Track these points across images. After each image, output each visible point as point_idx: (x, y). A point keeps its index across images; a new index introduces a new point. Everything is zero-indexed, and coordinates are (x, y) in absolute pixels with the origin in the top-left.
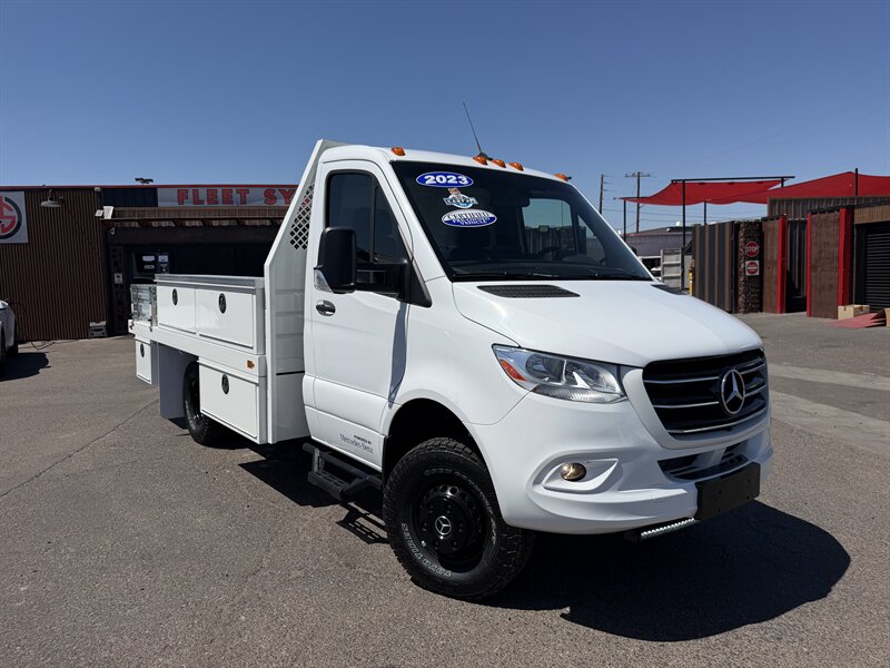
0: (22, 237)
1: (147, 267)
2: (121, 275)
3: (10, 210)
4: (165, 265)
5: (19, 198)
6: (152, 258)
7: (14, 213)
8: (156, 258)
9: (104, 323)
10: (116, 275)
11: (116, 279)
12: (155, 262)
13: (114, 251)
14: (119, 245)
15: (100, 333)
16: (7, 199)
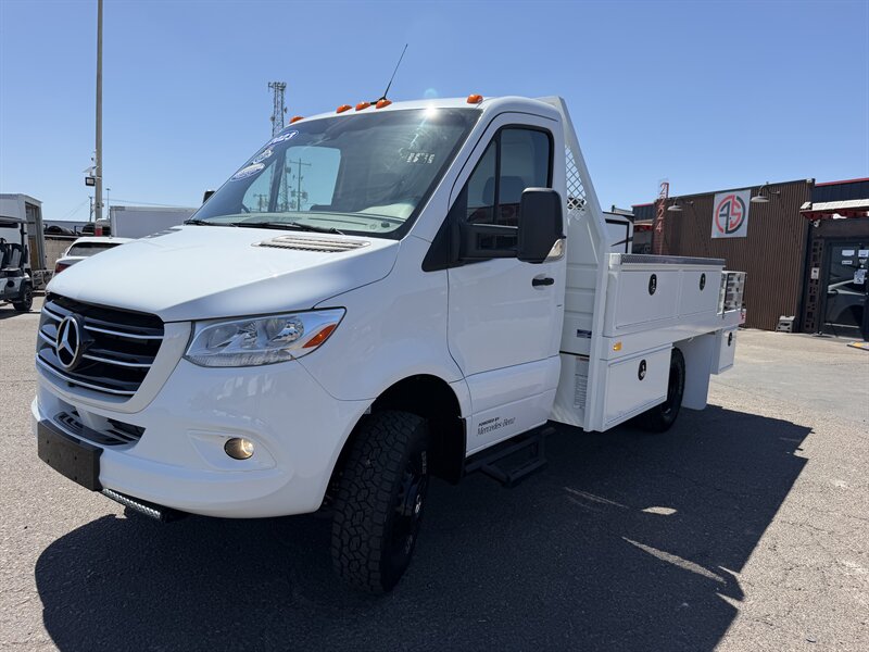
0: (742, 232)
1: (845, 262)
2: (818, 270)
3: (739, 207)
4: (863, 261)
5: (746, 196)
6: (850, 253)
7: (741, 210)
8: (856, 253)
9: (792, 318)
10: (813, 269)
11: (813, 273)
12: (855, 258)
13: (816, 244)
14: (820, 238)
15: (785, 328)
16: (738, 198)
